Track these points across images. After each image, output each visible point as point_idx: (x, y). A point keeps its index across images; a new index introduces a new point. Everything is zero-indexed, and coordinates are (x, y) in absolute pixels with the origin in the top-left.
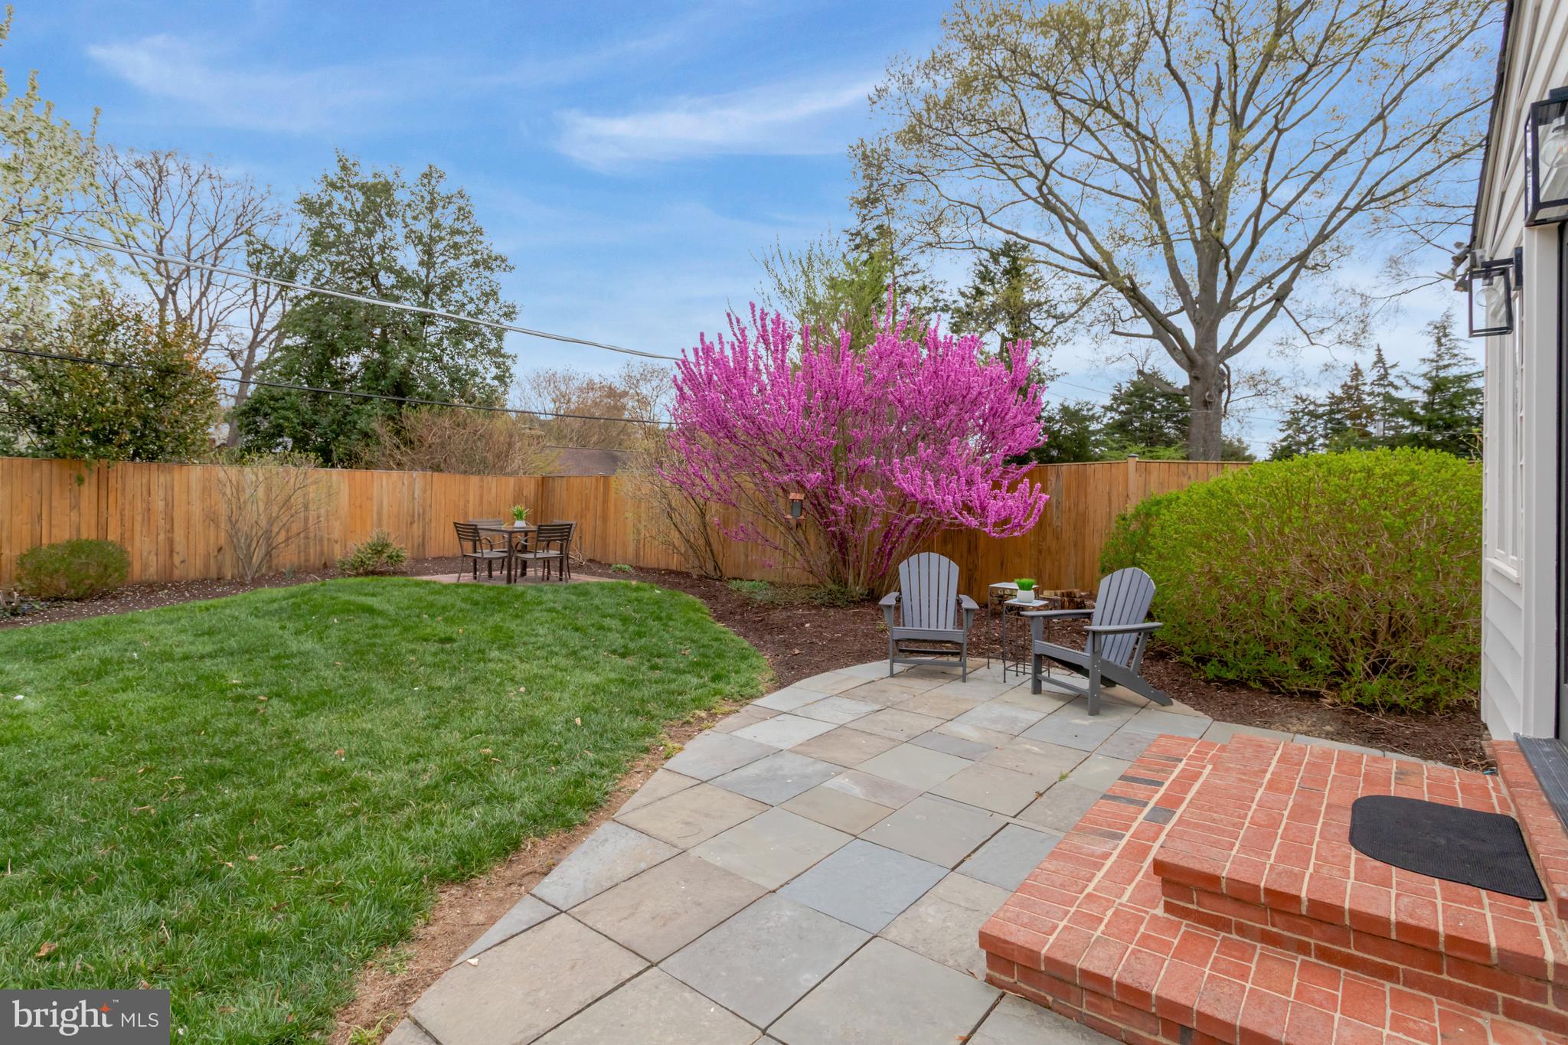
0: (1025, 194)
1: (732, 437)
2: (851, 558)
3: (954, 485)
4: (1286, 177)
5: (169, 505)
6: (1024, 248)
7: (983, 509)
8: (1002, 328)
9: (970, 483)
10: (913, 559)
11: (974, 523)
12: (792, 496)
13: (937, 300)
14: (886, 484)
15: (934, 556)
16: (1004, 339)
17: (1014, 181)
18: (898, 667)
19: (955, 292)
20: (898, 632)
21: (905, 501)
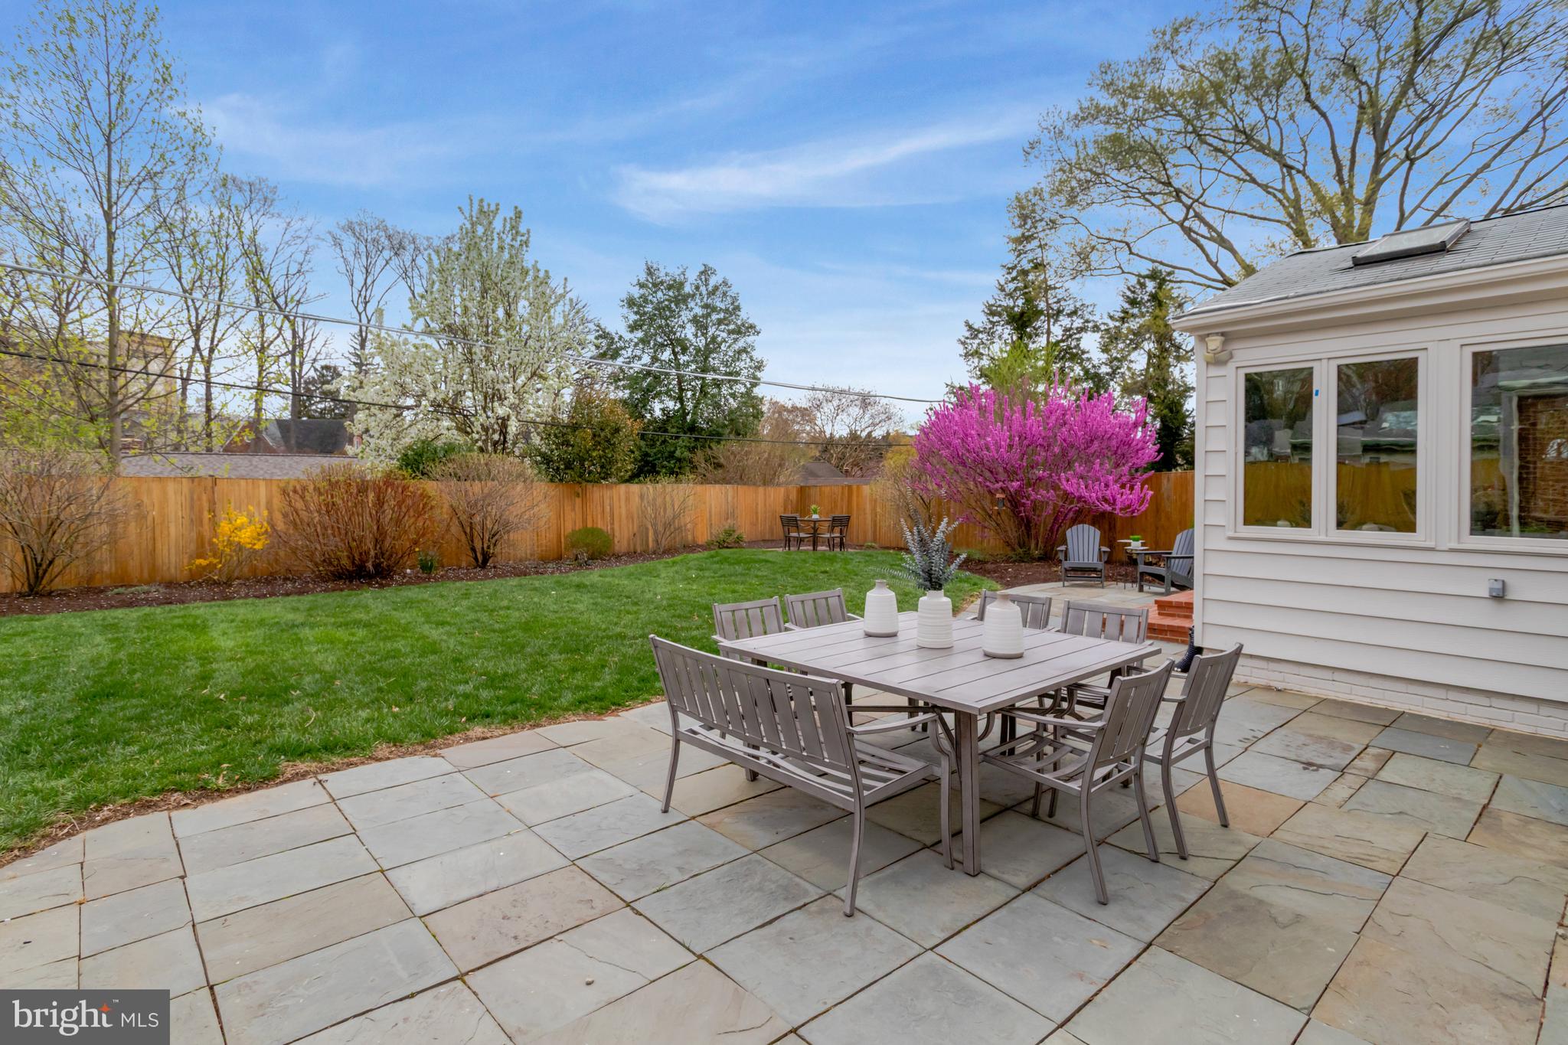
0: (1170, 219)
1: (964, 464)
2: (1033, 532)
3: (1097, 487)
4: (1440, 183)
5: (612, 510)
6: (1169, 274)
7: (1115, 500)
8: (1149, 346)
9: (1107, 486)
10: (1074, 528)
11: (1109, 509)
12: (998, 496)
13: (1087, 321)
14: (1055, 487)
15: (1086, 526)
16: (1150, 355)
17: (1158, 207)
18: (1066, 584)
19: (1105, 316)
20: (1066, 564)
21: (1067, 496)
